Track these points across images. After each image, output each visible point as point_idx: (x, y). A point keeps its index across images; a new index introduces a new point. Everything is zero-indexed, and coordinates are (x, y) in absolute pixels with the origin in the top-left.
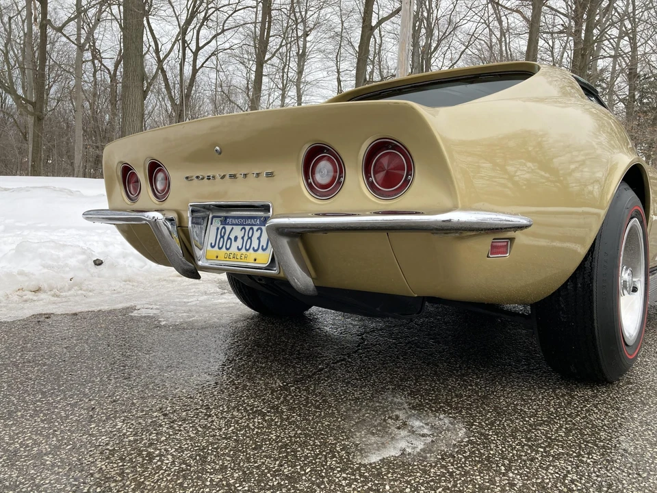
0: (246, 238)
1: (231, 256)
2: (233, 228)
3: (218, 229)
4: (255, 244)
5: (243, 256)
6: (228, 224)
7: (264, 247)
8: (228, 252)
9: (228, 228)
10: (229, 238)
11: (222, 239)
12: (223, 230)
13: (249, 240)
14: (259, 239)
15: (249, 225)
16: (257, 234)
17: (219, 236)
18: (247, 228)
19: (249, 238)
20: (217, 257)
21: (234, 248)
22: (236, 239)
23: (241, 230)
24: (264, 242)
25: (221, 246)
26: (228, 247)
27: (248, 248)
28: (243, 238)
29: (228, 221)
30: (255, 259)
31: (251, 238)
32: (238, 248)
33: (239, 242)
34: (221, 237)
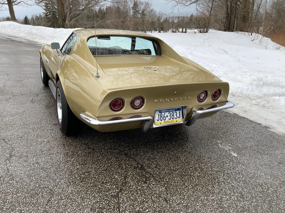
0: (171, 115)
1: (167, 122)
2: (165, 113)
3: (159, 115)
4: (175, 116)
5: (172, 121)
7: (179, 117)
8: (165, 121)
9: (163, 114)
10: (164, 117)
11: (161, 118)
12: (161, 115)
13: (173, 116)
14: (176, 115)
15: (171, 111)
16: (175, 114)
17: (160, 117)
18: (171, 112)
19: (172, 115)
20: (161, 123)
21: (167, 119)
22: (167, 116)
23: (169, 113)
24: (178, 115)
25: (161, 120)
26: (165, 119)
27: (173, 118)
28: (170, 116)
29: (162, 111)
30: (177, 121)
31: (173, 115)
32: (169, 119)
33: (169, 117)
34: (161, 117)
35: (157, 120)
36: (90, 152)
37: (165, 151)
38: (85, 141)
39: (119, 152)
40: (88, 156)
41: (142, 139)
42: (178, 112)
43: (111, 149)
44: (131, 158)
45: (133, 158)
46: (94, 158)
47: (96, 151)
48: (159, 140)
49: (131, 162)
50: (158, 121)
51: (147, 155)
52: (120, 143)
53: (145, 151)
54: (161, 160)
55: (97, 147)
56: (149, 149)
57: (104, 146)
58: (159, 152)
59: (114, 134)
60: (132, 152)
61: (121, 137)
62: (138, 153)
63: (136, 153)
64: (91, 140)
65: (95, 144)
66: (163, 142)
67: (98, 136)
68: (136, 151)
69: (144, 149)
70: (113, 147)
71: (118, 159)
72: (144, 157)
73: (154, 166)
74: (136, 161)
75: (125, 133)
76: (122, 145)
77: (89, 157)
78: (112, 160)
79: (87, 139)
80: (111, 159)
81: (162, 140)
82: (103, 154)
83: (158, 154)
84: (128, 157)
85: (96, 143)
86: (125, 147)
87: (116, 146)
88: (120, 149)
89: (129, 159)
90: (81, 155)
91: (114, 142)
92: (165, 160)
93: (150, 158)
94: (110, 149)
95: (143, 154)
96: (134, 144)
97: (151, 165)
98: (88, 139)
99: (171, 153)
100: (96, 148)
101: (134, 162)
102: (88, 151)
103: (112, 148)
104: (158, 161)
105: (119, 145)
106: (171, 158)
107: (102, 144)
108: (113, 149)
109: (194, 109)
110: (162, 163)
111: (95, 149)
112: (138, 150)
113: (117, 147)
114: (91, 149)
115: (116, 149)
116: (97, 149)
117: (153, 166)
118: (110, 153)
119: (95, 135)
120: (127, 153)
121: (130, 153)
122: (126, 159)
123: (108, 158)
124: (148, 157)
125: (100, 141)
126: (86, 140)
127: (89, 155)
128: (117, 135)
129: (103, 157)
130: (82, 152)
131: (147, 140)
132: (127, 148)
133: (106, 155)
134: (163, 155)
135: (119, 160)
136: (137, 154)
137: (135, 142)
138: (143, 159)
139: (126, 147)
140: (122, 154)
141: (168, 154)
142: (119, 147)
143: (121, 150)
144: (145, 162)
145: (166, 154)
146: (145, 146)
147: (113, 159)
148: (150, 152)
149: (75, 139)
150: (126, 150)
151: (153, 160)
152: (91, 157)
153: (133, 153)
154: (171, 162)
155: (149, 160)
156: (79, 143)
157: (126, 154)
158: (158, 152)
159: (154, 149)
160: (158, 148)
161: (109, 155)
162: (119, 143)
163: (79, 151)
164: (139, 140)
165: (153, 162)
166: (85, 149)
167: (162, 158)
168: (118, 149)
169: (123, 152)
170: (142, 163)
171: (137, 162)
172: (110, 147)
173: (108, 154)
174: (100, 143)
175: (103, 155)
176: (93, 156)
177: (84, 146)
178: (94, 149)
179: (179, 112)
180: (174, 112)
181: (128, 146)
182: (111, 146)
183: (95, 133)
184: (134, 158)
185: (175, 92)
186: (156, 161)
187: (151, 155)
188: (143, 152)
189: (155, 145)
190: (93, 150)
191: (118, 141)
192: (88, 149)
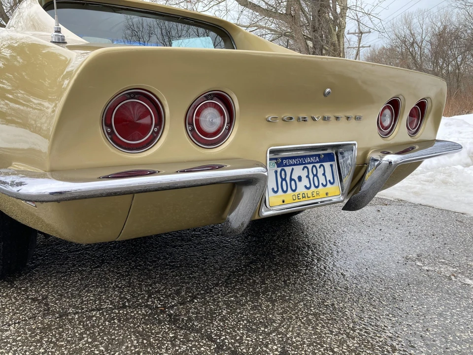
0: (311, 176)
1: (301, 196)
2: (293, 169)
3: (276, 172)
4: (322, 179)
5: (314, 194)
6: (286, 165)
7: (332, 181)
8: (296, 193)
9: (288, 170)
10: (291, 180)
11: (284, 182)
12: (283, 172)
13: (315, 178)
14: (324, 175)
15: (309, 163)
16: (321, 171)
17: (279, 180)
18: (310, 166)
19: (314, 176)
20: (283, 202)
21: (301, 188)
22: (300, 178)
23: (303, 169)
24: (329, 177)
25: (285, 189)
26: (294, 188)
27: (317, 185)
28: (308, 176)
29: (285, 162)
30: (327, 194)
31: (316, 175)
32: (306, 187)
33: (305, 181)
34: (283, 180)
35: (273, 189)
36: (50, 326)
37: (290, 296)
38: (37, 292)
39: (149, 316)
40: (40, 341)
41: (215, 268)
42: (327, 165)
43: (124, 307)
44: (193, 329)
45: (198, 331)
46: (62, 346)
47: (70, 321)
48: (263, 266)
49: (195, 346)
50: (276, 192)
51: (241, 313)
52: (151, 285)
53: (232, 302)
54: (289, 327)
55: (75, 307)
56: (242, 296)
57: (100, 299)
58: (276, 301)
59: (130, 263)
60: (192, 310)
61: (151, 270)
62: (212, 312)
63: (206, 312)
64: (57, 287)
65: (68, 298)
66: (273, 270)
67: (81, 272)
68: (205, 303)
69: (226, 295)
70: (128, 301)
71: (148, 340)
72: (234, 320)
73: (277, 350)
74: (210, 338)
75: (162, 258)
76: (159, 292)
77: (41, 346)
78: (127, 347)
79: (47, 284)
80: (121, 343)
81: (270, 267)
82: (93, 326)
83: (274, 305)
84: (182, 329)
85: (72, 294)
86: (167, 297)
87: (139, 295)
88: (153, 302)
89: (186, 336)
90: (14, 340)
91: (130, 284)
92: (302, 323)
93: (254, 324)
94: (119, 308)
95: (228, 313)
96: (193, 284)
97: (267, 346)
98: (50, 283)
99: (309, 298)
100: (71, 310)
101: (205, 345)
102: (42, 323)
103: (124, 304)
104: (282, 330)
105: (148, 292)
106: (315, 314)
107: (94, 295)
108: (130, 307)
109: (372, 155)
110: (298, 335)
111: (67, 314)
112: (208, 302)
113: (142, 298)
114: (54, 315)
115: (140, 305)
116: (75, 314)
117: (271, 350)
118: (119, 321)
119: (71, 272)
120: (176, 315)
121: (185, 315)
122: (175, 337)
123: (111, 341)
124: (246, 319)
125: (86, 286)
126: (43, 287)
127: (42, 338)
128: (140, 265)
129: (95, 340)
130: (20, 328)
131: (229, 271)
132: (173, 299)
133: (103, 331)
134: (289, 307)
135: (151, 345)
136: (211, 316)
137: (194, 277)
138: (233, 327)
139: (170, 296)
140: (160, 322)
141: (302, 303)
142: (150, 296)
143: (157, 307)
144: (241, 338)
145: (296, 305)
146: (226, 287)
147: (132, 342)
148: (246, 302)
149: (6, 287)
150: (173, 306)
151: (266, 327)
152: (51, 342)
153: (197, 313)
154: (323, 327)
155: (253, 329)
156: (15, 298)
157: (174, 320)
158: (273, 302)
159: (257, 293)
160: (266, 288)
161: (114, 329)
162: (146, 286)
163: (9, 325)
164: (205, 273)
165: (269, 334)
166: (34, 317)
167: (291, 318)
168: (147, 306)
169: (163, 312)
170: (232, 344)
171: (214, 341)
172: (118, 302)
173: (111, 325)
174: (88, 291)
175: (94, 333)
176: (57, 340)
177: (30, 309)
178: (63, 315)
179: (331, 166)
180: (318, 165)
181: (178, 293)
182: (121, 298)
183: (74, 265)
184: (201, 328)
185: (328, 90)
186: (276, 329)
187: (255, 314)
188: (228, 306)
189: (254, 281)
190: (61, 317)
191: (142, 281)
192: (44, 316)
